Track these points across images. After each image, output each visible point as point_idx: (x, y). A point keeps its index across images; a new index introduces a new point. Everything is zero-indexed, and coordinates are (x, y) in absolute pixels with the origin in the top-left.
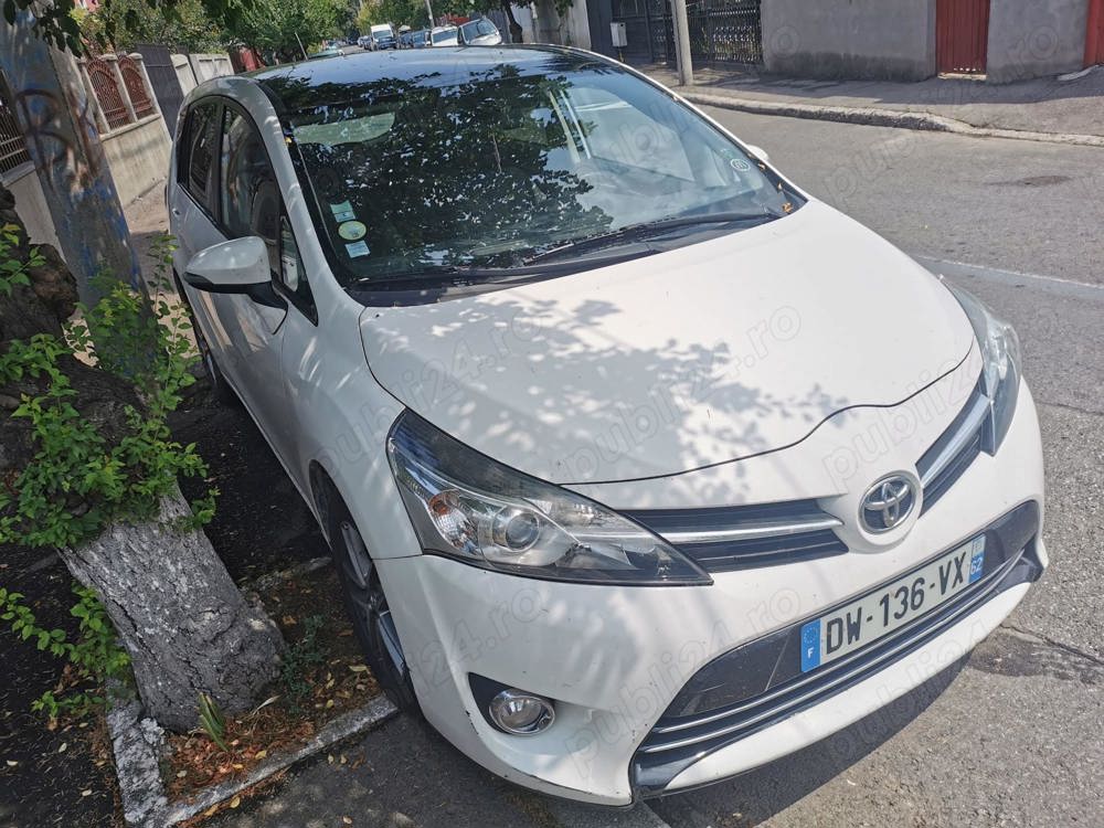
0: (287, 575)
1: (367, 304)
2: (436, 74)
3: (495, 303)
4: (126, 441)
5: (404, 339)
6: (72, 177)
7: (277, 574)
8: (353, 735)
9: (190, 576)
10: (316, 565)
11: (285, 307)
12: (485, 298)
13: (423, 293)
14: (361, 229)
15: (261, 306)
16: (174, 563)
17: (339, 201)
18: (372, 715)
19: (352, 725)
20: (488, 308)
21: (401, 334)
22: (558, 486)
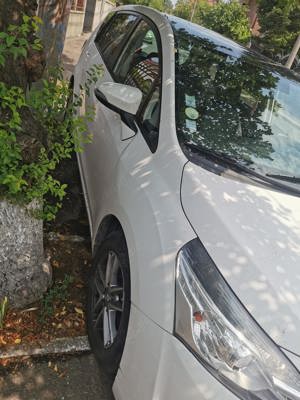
0: (63, 237)
1: (190, 159)
2: (230, 49)
3: (258, 194)
4: (32, 165)
5: (209, 193)
6: (53, 16)
7: (59, 235)
8: (64, 354)
9: (26, 236)
10: (76, 240)
11: (136, 131)
12: (252, 188)
13: (216, 165)
14: (196, 114)
15: (123, 124)
16: (23, 227)
17: (190, 95)
18: (77, 346)
19: (66, 347)
20: (252, 195)
21: (208, 189)
22: (278, 347)
